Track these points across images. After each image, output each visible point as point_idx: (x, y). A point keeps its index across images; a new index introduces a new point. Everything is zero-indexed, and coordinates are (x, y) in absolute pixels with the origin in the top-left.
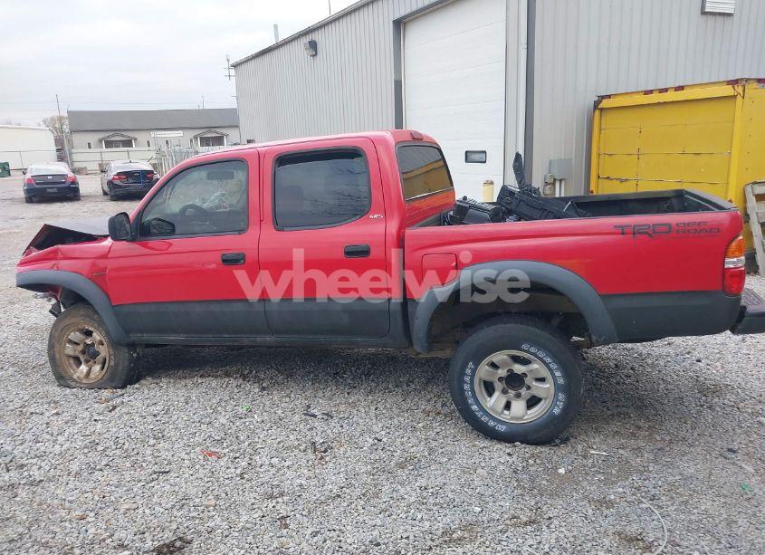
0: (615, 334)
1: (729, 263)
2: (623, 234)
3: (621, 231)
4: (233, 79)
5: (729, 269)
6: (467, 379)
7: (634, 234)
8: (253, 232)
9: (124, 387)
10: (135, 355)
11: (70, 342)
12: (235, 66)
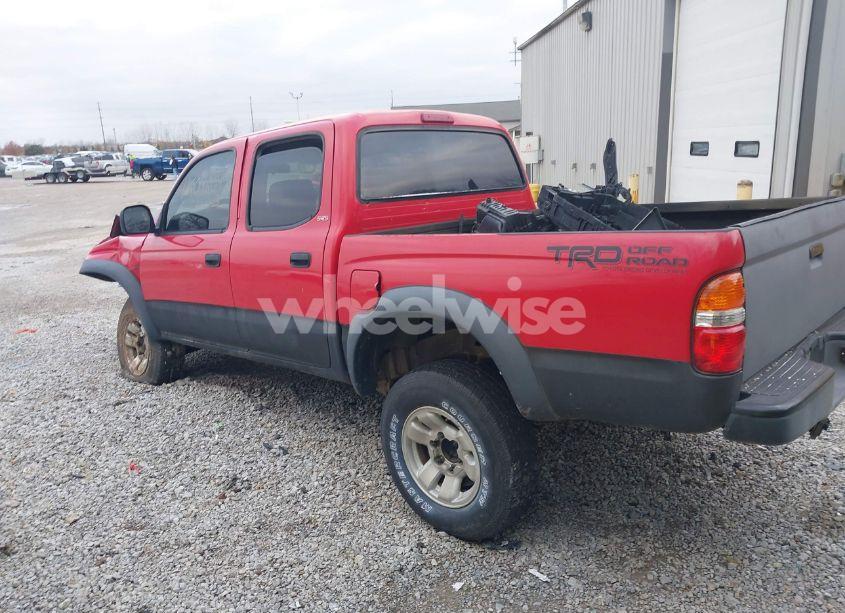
0: (550, 408)
1: (703, 319)
2: (557, 259)
3: (553, 255)
4: (519, 64)
5: (703, 328)
6: (393, 436)
7: (570, 260)
8: (228, 233)
9: (159, 384)
10: (169, 353)
11: (130, 333)
12: (522, 49)
